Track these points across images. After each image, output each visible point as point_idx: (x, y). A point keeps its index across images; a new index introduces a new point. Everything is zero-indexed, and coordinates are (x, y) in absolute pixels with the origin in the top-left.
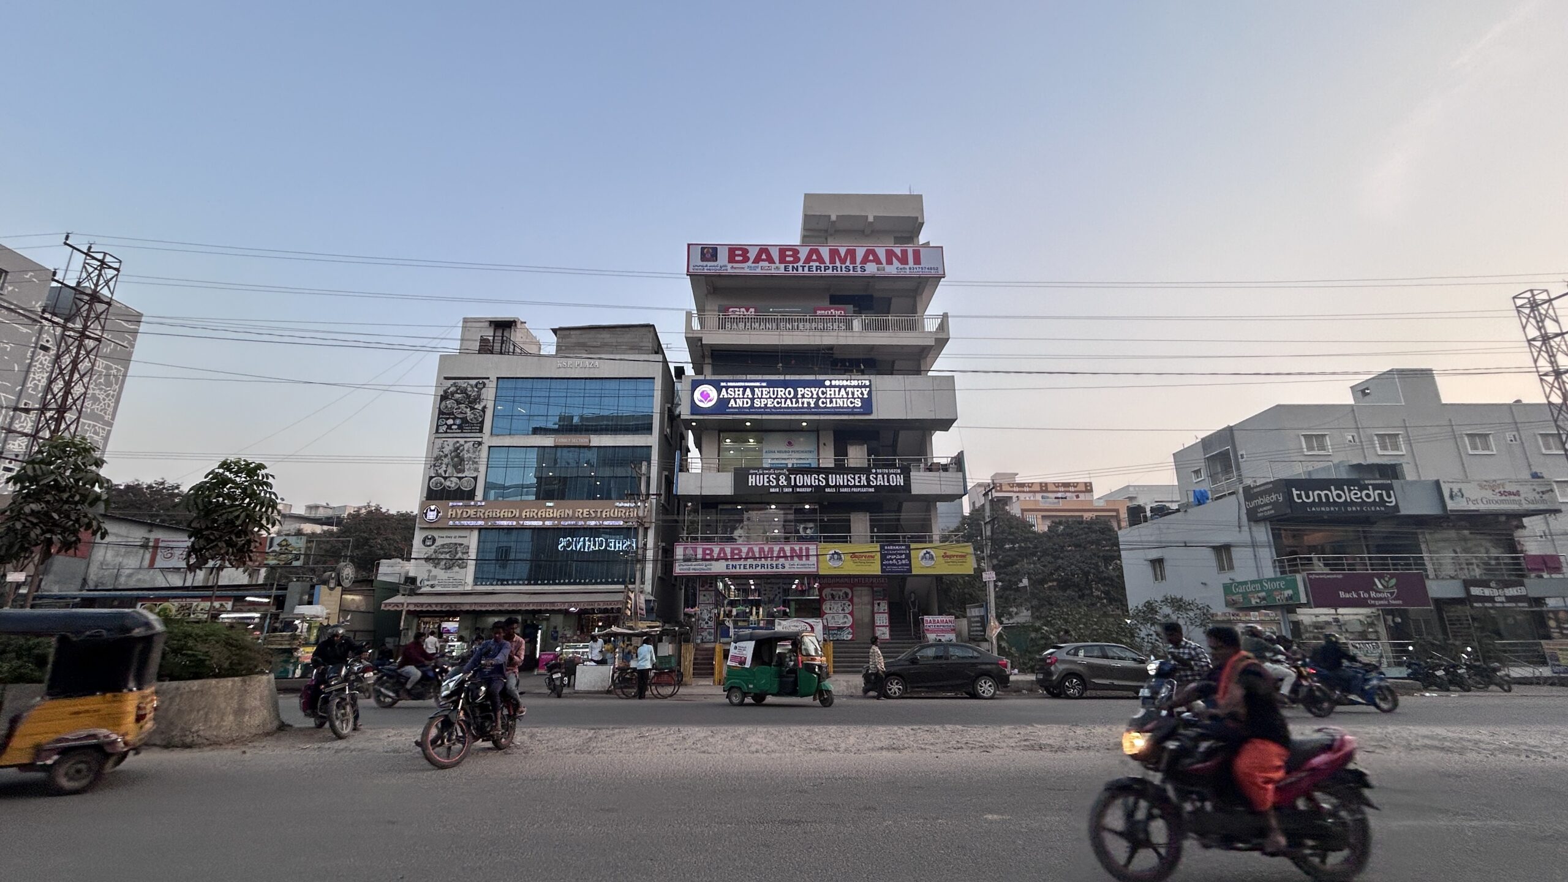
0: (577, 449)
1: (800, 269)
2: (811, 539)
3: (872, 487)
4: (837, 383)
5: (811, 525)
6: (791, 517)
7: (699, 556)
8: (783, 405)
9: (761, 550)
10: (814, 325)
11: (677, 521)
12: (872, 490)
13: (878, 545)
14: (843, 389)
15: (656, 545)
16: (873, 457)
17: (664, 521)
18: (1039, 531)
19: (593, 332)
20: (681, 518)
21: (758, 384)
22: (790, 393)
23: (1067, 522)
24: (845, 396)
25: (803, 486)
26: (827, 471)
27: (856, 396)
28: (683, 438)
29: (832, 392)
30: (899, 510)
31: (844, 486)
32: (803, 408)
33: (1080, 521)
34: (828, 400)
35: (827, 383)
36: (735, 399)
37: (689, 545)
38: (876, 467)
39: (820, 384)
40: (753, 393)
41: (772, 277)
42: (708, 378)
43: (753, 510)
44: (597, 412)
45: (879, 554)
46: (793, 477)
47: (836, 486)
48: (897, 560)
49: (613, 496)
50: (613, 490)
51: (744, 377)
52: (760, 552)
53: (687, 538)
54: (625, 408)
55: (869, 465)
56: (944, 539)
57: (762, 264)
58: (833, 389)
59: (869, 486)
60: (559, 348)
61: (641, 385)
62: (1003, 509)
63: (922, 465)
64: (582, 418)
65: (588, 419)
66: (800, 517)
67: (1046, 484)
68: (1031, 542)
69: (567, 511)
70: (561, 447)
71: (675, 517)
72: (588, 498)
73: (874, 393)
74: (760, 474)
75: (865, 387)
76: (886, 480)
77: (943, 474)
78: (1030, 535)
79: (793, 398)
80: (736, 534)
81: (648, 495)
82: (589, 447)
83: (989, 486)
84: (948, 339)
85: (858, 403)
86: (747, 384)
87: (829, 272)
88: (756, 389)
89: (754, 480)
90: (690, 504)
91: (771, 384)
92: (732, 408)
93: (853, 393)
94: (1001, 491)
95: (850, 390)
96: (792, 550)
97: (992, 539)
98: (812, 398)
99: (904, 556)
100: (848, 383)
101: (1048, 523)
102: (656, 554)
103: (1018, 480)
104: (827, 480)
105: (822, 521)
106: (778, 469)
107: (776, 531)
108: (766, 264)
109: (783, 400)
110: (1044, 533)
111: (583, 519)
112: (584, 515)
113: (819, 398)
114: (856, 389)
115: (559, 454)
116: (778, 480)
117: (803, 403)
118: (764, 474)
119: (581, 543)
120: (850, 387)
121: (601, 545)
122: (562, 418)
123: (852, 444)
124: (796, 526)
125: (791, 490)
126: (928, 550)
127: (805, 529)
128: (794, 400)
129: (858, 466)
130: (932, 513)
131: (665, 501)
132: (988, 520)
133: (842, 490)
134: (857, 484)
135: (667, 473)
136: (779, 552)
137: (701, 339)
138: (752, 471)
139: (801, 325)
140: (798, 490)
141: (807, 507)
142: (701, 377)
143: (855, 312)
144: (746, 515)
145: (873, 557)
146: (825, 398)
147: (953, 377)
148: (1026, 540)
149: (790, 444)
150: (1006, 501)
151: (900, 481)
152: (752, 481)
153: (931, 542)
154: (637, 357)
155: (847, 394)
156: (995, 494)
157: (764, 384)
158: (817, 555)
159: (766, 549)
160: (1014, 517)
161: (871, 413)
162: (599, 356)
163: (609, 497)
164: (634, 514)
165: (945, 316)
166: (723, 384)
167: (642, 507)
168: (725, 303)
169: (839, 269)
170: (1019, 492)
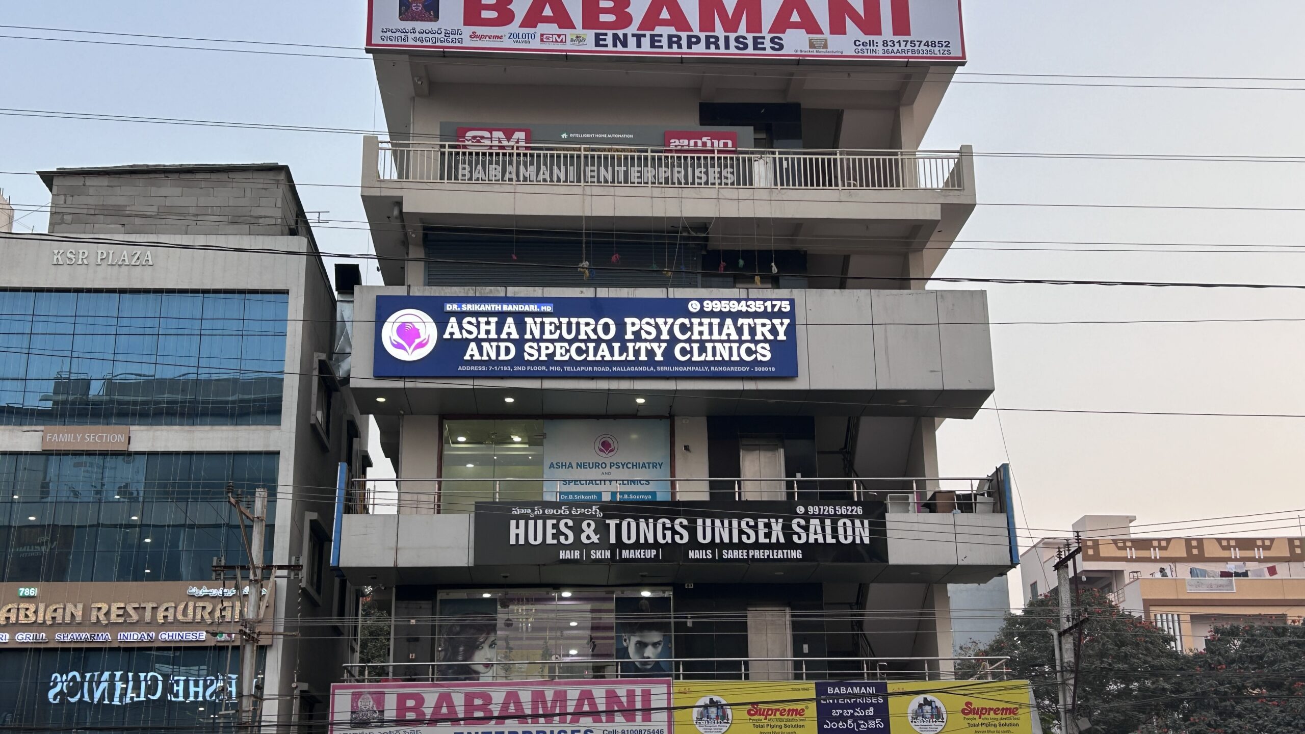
0: (98, 460)
1: (632, 42)
2: (655, 671)
3: (796, 546)
4: (717, 306)
5: (655, 637)
6: (610, 618)
7: (390, 714)
8: (591, 358)
9: (538, 698)
10: (663, 172)
11: (337, 630)
12: (797, 554)
13: (812, 685)
14: (729, 321)
15: (286, 691)
16: (799, 477)
17: (306, 631)
18: (1186, 652)
19: (140, 180)
20: (348, 622)
21: (533, 308)
22: (606, 328)
23: (1249, 630)
24: (734, 336)
25: (637, 546)
26: (692, 510)
27: (759, 337)
28: (354, 432)
29: (705, 329)
30: (860, 602)
31: (731, 546)
32: (637, 363)
33: (1278, 628)
34: (696, 346)
35: (694, 307)
36: (478, 341)
37: (368, 687)
38: (806, 500)
39: (678, 309)
40: (521, 327)
41: (567, 59)
42: (417, 291)
43: (520, 601)
44: (147, 370)
45: (813, 705)
46: (612, 523)
47: (712, 545)
48: (855, 719)
49: (184, 570)
50: (184, 556)
51: (500, 292)
52: (534, 703)
53: (362, 673)
54: (215, 363)
55: (790, 495)
56: (966, 670)
57: (542, 28)
58: (706, 321)
59: (790, 544)
60: (57, 217)
61: (256, 308)
62: (1103, 601)
63: (913, 498)
64: (110, 384)
65: (124, 387)
66: (632, 617)
67: (1200, 541)
68: (1167, 680)
69: (70, 608)
70: (59, 453)
71: (335, 621)
72: (123, 577)
73: (800, 331)
74: (536, 518)
75: (781, 314)
76: (828, 530)
77: (962, 518)
78: (1164, 661)
79: (615, 339)
80: (480, 657)
81: (268, 568)
82: (128, 455)
83: (1068, 545)
84: (970, 208)
85: (764, 353)
86: (506, 308)
87: (700, 48)
88: (529, 320)
89: (521, 531)
90: (369, 589)
91: (563, 308)
92: (472, 362)
93: (752, 331)
94: (1097, 557)
95: (744, 322)
96: (611, 697)
97: (1076, 670)
98: (657, 339)
99: (871, 711)
100: (742, 307)
101: (1205, 632)
102: (285, 710)
103: (1137, 532)
104: (692, 531)
105: (680, 626)
106: (579, 504)
107: (573, 652)
108: (553, 28)
109: (591, 346)
110: (1198, 656)
111: (110, 625)
112: (113, 617)
113: (673, 341)
114: (759, 321)
115: (52, 471)
116: (577, 530)
117: (637, 353)
118: (545, 518)
119: (104, 685)
120: (747, 315)
121: (151, 689)
122: (62, 385)
123: (752, 448)
124: (619, 639)
125: (608, 554)
126: (929, 697)
127: (642, 646)
128: (616, 346)
129: (765, 499)
130: (937, 610)
131: (310, 581)
132: (1066, 625)
133: (729, 554)
134: (762, 540)
135: (314, 516)
136: (580, 701)
137: (399, 203)
138: (517, 511)
139: (634, 172)
140: (625, 554)
141: (646, 594)
142: (399, 291)
143: (757, 143)
144: (502, 615)
145: (799, 713)
146: (689, 341)
147: (983, 293)
148: (1155, 672)
149: (606, 446)
150: (1108, 580)
151: (862, 533)
152: (516, 532)
153: (935, 676)
154: (246, 242)
155: (740, 331)
156: (1083, 565)
157: (548, 308)
158: (670, 709)
159: (549, 695)
160: (1127, 619)
161: (793, 375)
162: (153, 238)
163: (173, 575)
164: (232, 614)
165: (965, 153)
166: (449, 307)
167: (253, 599)
168: (458, 118)
169: (722, 43)
170: (1139, 560)
